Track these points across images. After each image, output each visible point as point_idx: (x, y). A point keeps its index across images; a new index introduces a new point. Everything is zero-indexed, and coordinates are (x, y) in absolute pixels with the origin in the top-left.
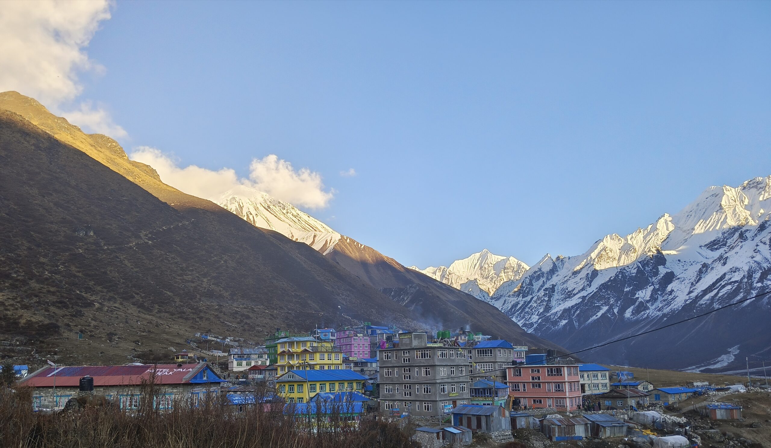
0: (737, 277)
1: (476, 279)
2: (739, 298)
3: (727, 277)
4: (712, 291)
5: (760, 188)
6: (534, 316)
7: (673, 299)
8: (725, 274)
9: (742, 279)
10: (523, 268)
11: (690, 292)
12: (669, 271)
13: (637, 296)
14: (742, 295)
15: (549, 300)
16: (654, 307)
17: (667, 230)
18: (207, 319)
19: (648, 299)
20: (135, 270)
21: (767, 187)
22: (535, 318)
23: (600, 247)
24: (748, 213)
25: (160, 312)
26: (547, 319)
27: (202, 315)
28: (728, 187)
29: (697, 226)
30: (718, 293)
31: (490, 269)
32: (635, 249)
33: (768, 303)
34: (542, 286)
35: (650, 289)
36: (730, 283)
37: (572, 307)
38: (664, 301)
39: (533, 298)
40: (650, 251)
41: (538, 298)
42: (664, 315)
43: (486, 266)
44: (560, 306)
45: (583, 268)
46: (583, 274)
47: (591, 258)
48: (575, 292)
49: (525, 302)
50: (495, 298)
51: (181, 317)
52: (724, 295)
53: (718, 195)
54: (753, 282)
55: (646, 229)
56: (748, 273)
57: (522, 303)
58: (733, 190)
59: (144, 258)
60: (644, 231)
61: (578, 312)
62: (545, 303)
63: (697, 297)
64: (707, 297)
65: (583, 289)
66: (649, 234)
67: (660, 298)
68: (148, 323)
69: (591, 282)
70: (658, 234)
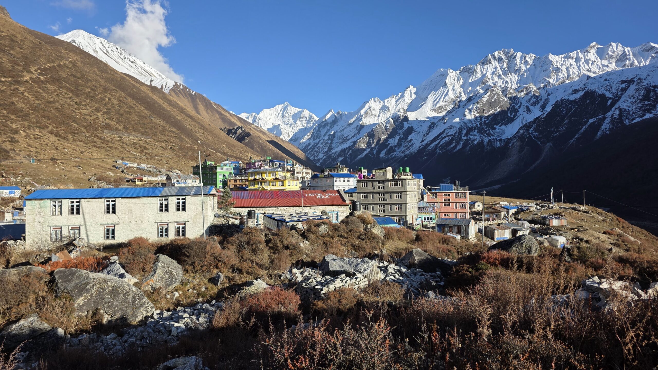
0: (452, 132)
1: (279, 125)
2: (452, 146)
3: (446, 132)
4: (436, 141)
5: (471, 72)
6: (320, 154)
7: (411, 145)
8: (445, 130)
9: (455, 134)
10: (313, 118)
11: (423, 141)
12: (410, 126)
13: (389, 142)
14: (454, 144)
15: (331, 143)
16: (399, 150)
17: (411, 97)
18: (116, 148)
19: (396, 144)
20: (37, 102)
21: (475, 72)
22: (321, 155)
23: (367, 106)
24: (462, 89)
25: (74, 141)
26: (330, 157)
27: (110, 144)
28: (451, 70)
29: (430, 96)
30: (440, 142)
31: (289, 117)
32: (389, 110)
33: (469, 150)
34: (327, 133)
35: (398, 137)
36: (448, 136)
37: (347, 148)
38: (406, 146)
39: (319, 141)
40: (399, 111)
41: (324, 142)
42: (406, 156)
43: (287, 115)
44: (338, 147)
45: (355, 120)
46: (355, 126)
47: (361, 114)
48: (349, 137)
49: (314, 144)
50: (293, 140)
51: (95, 146)
52: (443, 144)
53: (445, 75)
54: (461, 136)
55: (397, 96)
56: (459, 130)
57: (312, 144)
58: (454, 72)
59: (42, 91)
60: (396, 97)
61: (350, 152)
62: (328, 145)
63: (427, 144)
64: (433, 145)
65: (354, 136)
66: (399, 99)
67: (404, 145)
68: (73, 150)
69: (359, 131)
70: (405, 100)
